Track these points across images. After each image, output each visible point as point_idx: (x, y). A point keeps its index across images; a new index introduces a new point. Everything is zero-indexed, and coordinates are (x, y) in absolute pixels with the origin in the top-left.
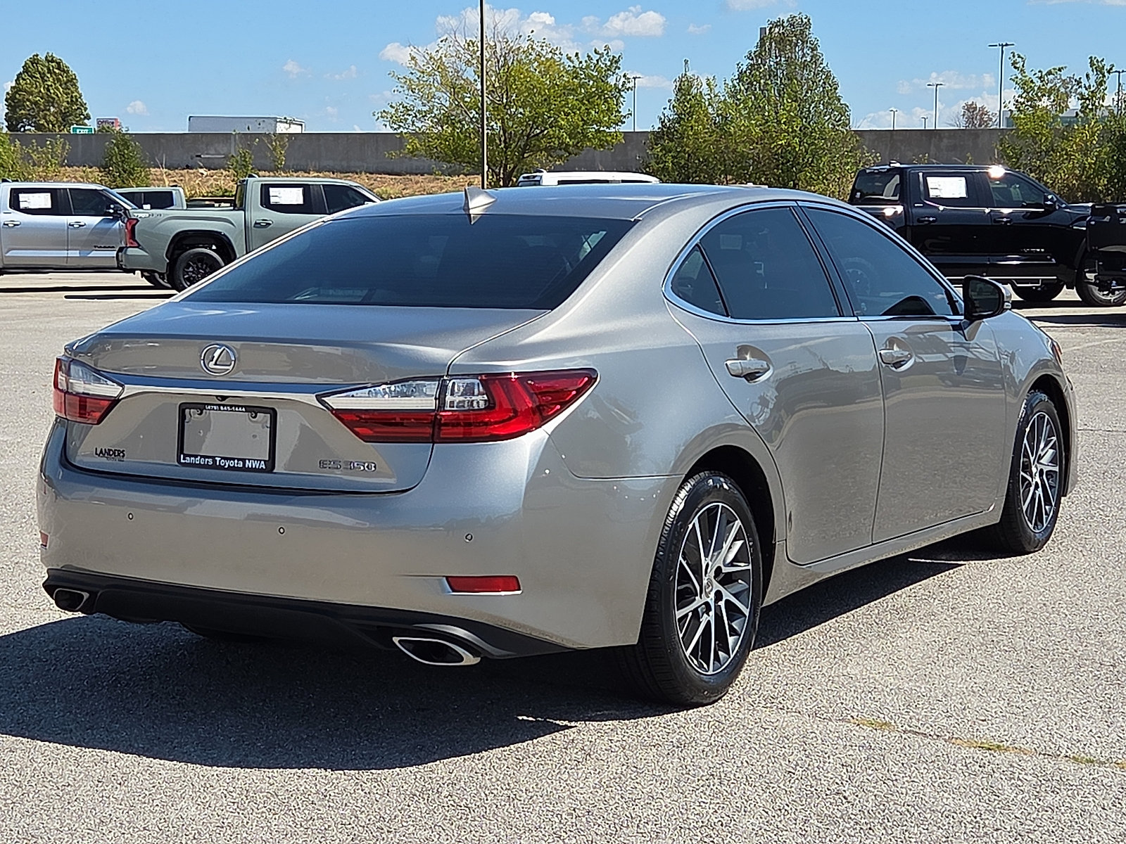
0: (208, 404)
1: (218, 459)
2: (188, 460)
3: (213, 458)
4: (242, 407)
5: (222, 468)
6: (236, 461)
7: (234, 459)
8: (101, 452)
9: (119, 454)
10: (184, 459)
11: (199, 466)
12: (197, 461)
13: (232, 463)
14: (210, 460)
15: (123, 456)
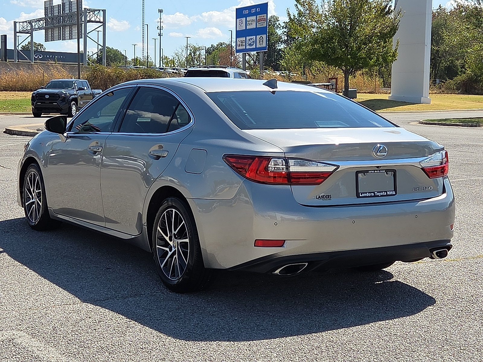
0: (370, 171)
1: (376, 193)
2: (363, 195)
3: (374, 193)
4: (384, 170)
5: (378, 196)
6: (383, 193)
7: (382, 192)
8: (319, 197)
9: (328, 197)
10: (361, 195)
11: (368, 197)
12: (367, 195)
13: (382, 194)
14: (373, 194)
15: (331, 198)
